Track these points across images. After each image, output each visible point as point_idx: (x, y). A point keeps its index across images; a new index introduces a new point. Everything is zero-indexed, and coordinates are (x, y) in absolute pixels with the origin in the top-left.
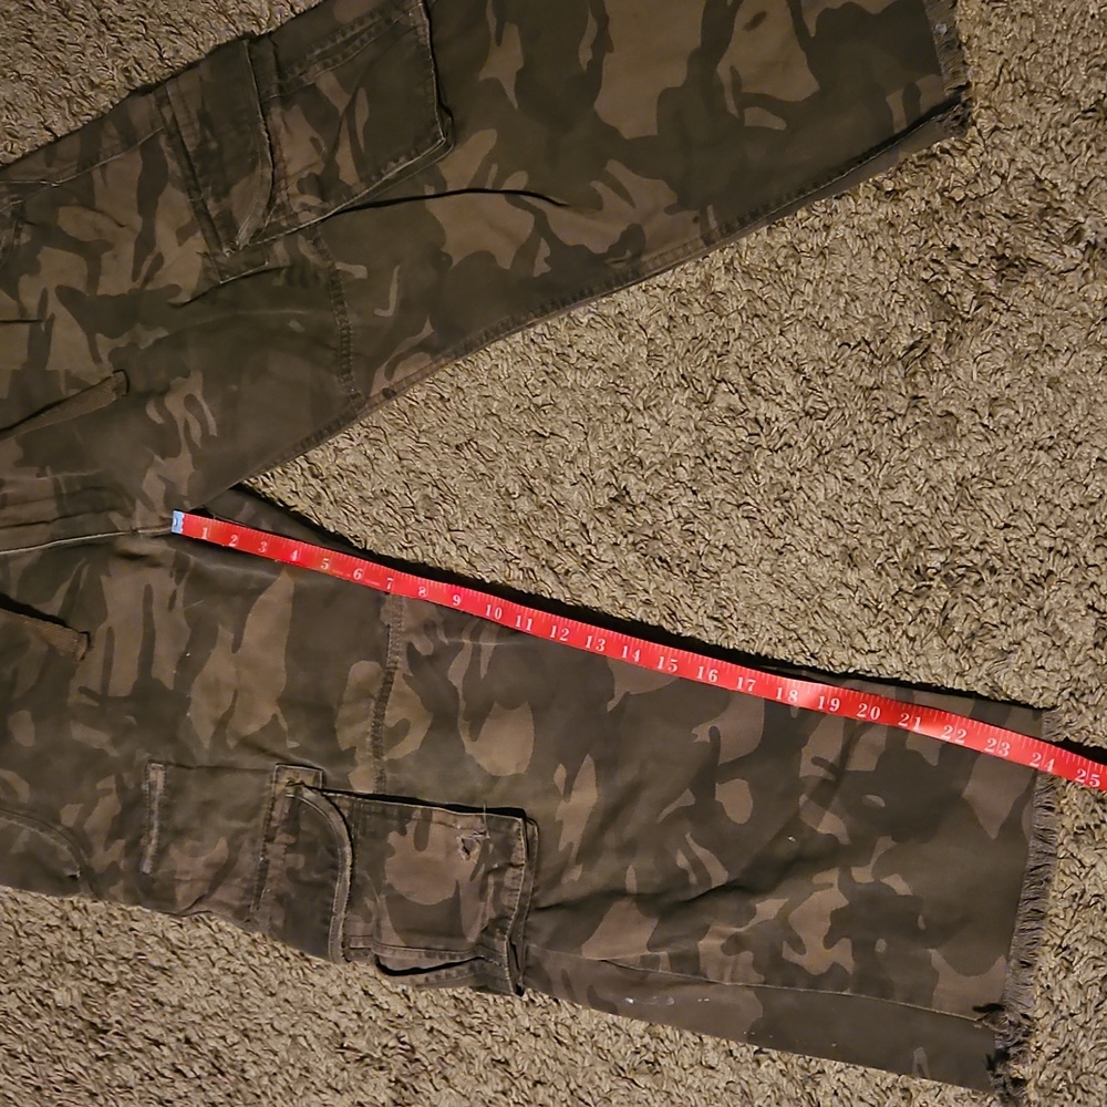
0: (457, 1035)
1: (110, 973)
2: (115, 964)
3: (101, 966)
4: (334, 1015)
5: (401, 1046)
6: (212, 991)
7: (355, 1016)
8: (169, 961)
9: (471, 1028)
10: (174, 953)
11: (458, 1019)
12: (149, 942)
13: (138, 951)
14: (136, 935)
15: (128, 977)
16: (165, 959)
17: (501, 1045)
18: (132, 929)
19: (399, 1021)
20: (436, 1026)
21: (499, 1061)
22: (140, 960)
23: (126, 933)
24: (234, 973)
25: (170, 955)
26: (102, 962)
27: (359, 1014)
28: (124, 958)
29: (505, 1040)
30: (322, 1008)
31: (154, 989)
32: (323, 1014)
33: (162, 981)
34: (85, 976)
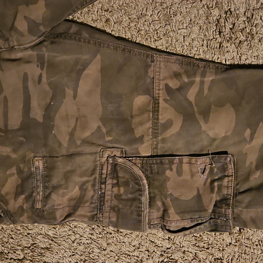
0: (196, 252)
1: (19, 255)
2: (22, 250)
3: (15, 252)
4: (136, 253)
5: (170, 261)
6: (73, 254)
7: (147, 252)
8: (50, 244)
9: (203, 247)
10: (52, 240)
11: (197, 245)
12: (38, 238)
13: (33, 242)
14: (31, 236)
15: (29, 255)
16: (47, 244)
17: (218, 252)
18: (29, 234)
19: (169, 250)
20: (186, 249)
21: (218, 259)
22: (35, 247)
23: (26, 236)
24: (84, 244)
25: (50, 242)
26: (14, 250)
27: (148, 251)
28: (26, 247)
29: (219, 250)
30: (129, 251)
31: (44, 258)
32: (131, 254)
33: (48, 254)
34: (7, 258)
